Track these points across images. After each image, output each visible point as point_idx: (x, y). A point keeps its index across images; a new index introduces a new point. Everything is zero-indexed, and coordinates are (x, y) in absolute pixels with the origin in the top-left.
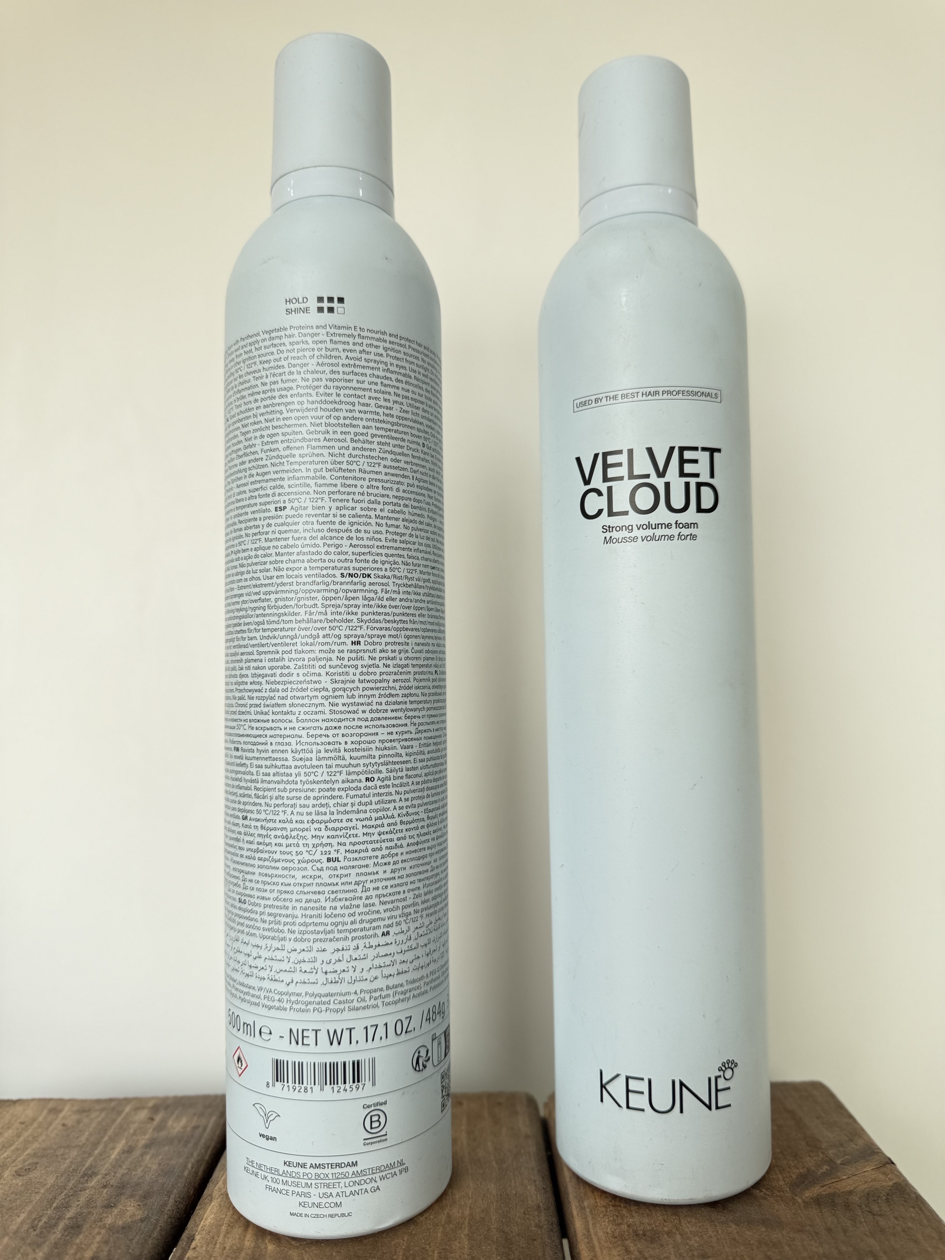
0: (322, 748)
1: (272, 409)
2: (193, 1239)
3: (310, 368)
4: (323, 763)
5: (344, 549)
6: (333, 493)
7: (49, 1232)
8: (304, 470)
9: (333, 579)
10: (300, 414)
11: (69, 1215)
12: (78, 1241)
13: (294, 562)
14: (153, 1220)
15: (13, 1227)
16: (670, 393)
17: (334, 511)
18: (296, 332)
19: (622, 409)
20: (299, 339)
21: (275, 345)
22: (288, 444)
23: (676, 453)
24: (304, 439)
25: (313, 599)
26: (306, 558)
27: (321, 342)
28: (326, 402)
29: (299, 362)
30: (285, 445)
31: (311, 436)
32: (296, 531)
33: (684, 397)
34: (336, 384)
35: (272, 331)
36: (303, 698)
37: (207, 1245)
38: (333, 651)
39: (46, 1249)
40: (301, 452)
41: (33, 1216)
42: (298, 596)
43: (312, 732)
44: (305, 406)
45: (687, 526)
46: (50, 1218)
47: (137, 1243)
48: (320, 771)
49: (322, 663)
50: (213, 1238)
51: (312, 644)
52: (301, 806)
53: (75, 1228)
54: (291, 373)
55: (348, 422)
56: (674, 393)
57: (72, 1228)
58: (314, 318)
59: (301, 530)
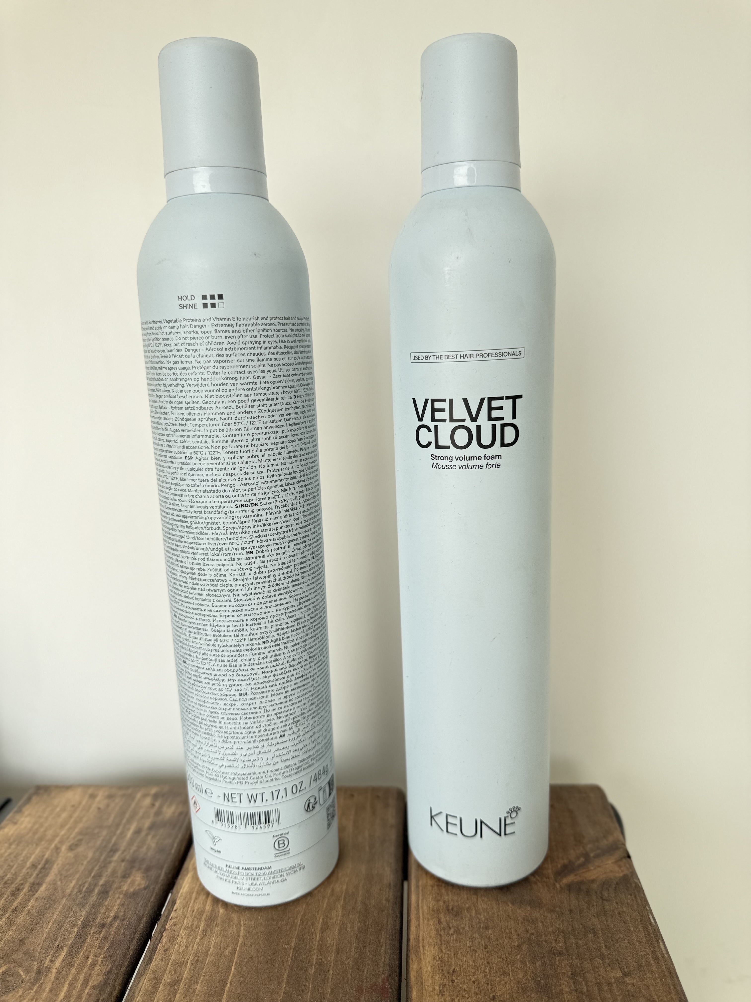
0: (231, 624)
1: (177, 382)
2: (175, 903)
3: (202, 353)
4: (232, 633)
5: (237, 488)
6: (225, 447)
7: (89, 895)
8: (203, 430)
9: (230, 509)
10: (196, 388)
11: (101, 882)
12: (106, 903)
13: (201, 497)
14: (152, 887)
15: (68, 891)
16: (481, 355)
17: (227, 460)
18: (188, 324)
19: (445, 367)
20: (191, 330)
21: (174, 333)
22: (190, 411)
23: (486, 402)
24: (201, 408)
25: (217, 523)
26: (210, 494)
27: (208, 332)
28: (215, 379)
29: (193, 347)
30: (188, 411)
31: (206, 405)
32: (201, 475)
33: (493, 358)
34: (222, 364)
35: (171, 321)
36: (215, 591)
37: (184, 908)
38: (234, 560)
39: (87, 908)
40: (200, 417)
41: (80, 883)
42: (206, 521)
43: (223, 614)
44: (200, 382)
45: (493, 458)
46: (90, 885)
47: (141, 906)
48: (230, 639)
49: (227, 568)
50: (187, 902)
51: (218, 555)
52: (219, 661)
53: (104, 893)
54: (187, 356)
55: (233, 393)
56: (485, 355)
57: (103, 893)
58: (200, 313)
59: (204, 475)
